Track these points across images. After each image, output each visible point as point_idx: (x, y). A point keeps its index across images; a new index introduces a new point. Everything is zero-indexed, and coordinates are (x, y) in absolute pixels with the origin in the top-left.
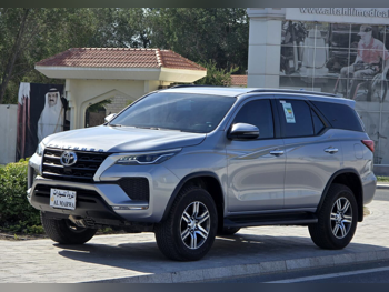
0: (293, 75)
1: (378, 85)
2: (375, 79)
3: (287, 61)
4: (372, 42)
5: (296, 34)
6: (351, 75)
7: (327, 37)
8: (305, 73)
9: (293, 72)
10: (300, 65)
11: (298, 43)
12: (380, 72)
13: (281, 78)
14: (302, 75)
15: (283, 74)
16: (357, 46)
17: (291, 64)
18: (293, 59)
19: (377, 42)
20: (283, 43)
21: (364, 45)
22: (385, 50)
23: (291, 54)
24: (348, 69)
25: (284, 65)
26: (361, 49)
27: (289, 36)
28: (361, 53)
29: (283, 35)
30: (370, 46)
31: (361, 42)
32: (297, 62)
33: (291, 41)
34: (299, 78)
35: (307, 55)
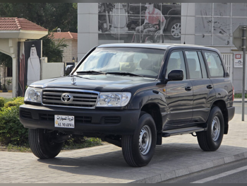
0: (106, 33)
1: (159, 37)
2: (157, 34)
3: (102, 24)
4: (154, 11)
5: (108, 6)
6: (142, 32)
7: (126, 8)
8: (114, 31)
9: (107, 31)
10: (110, 26)
11: (109, 13)
12: (159, 29)
13: (99, 35)
14: (112, 32)
15: (100, 32)
16: (145, 13)
17: (105, 26)
18: (106, 22)
19: (157, 10)
20: (100, 12)
21: (149, 13)
22: (162, 15)
23: (105, 19)
24: (140, 28)
25: (100, 27)
26: (147, 15)
27: (103, 8)
28: (147, 18)
29: (99, 7)
30: (153, 13)
31: (147, 11)
32: (109, 24)
33: (104, 11)
34: (110, 34)
35: (114, 20)
